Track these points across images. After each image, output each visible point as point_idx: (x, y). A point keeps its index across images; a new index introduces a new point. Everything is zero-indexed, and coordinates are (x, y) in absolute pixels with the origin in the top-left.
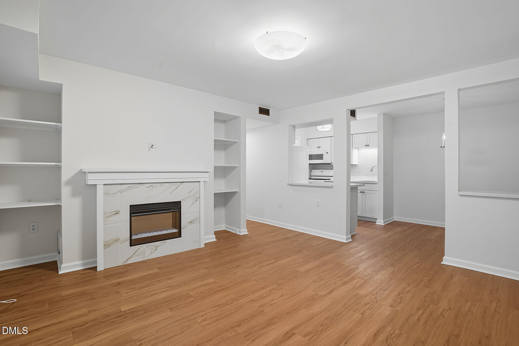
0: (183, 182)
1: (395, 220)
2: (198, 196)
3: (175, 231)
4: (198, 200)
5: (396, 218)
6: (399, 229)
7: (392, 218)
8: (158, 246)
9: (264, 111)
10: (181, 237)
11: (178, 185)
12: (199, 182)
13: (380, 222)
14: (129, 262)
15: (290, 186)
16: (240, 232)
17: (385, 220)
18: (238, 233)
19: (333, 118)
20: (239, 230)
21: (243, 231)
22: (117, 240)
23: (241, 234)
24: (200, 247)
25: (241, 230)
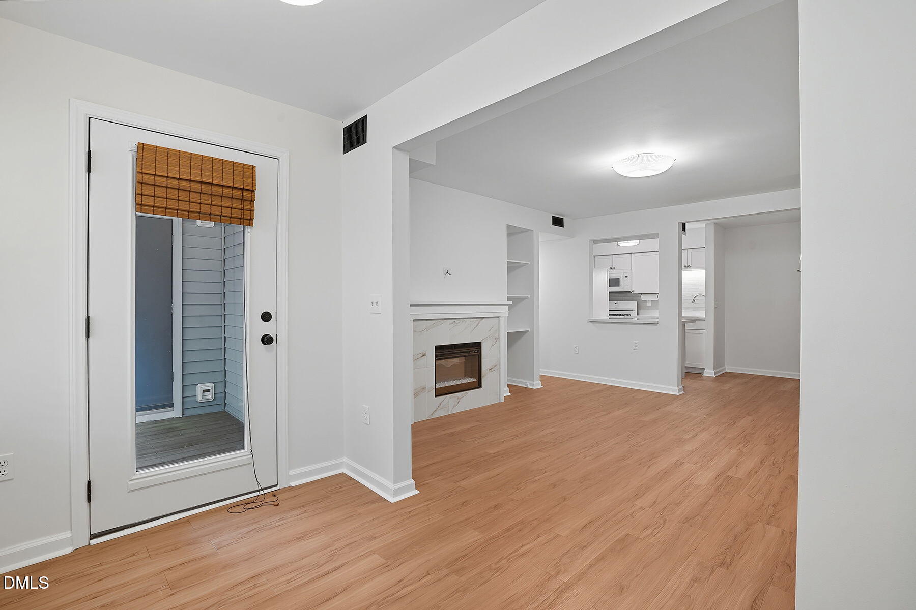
0: (483, 318)
1: (727, 371)
2: (497, 335)
3: (472, 380)
4: (498, 341)
5: (728, 368)
6: (738, 381)
7: (723, 368)
8: (461, 398)
9: (558, 222)
10: (480, 387)
11: (477, 322)
12: (498, 317)
13: (709, 373)
14: (435, 416)
15: (591, 324)
16: (533, 385)
17: (716, 371)
18: (529, 387)
19: (658, 233)
20: (532, 382)
21: (537, 385)
22: (424, 388)
23: (535, 388)
24: (500, 401)
25: (535, 383)
